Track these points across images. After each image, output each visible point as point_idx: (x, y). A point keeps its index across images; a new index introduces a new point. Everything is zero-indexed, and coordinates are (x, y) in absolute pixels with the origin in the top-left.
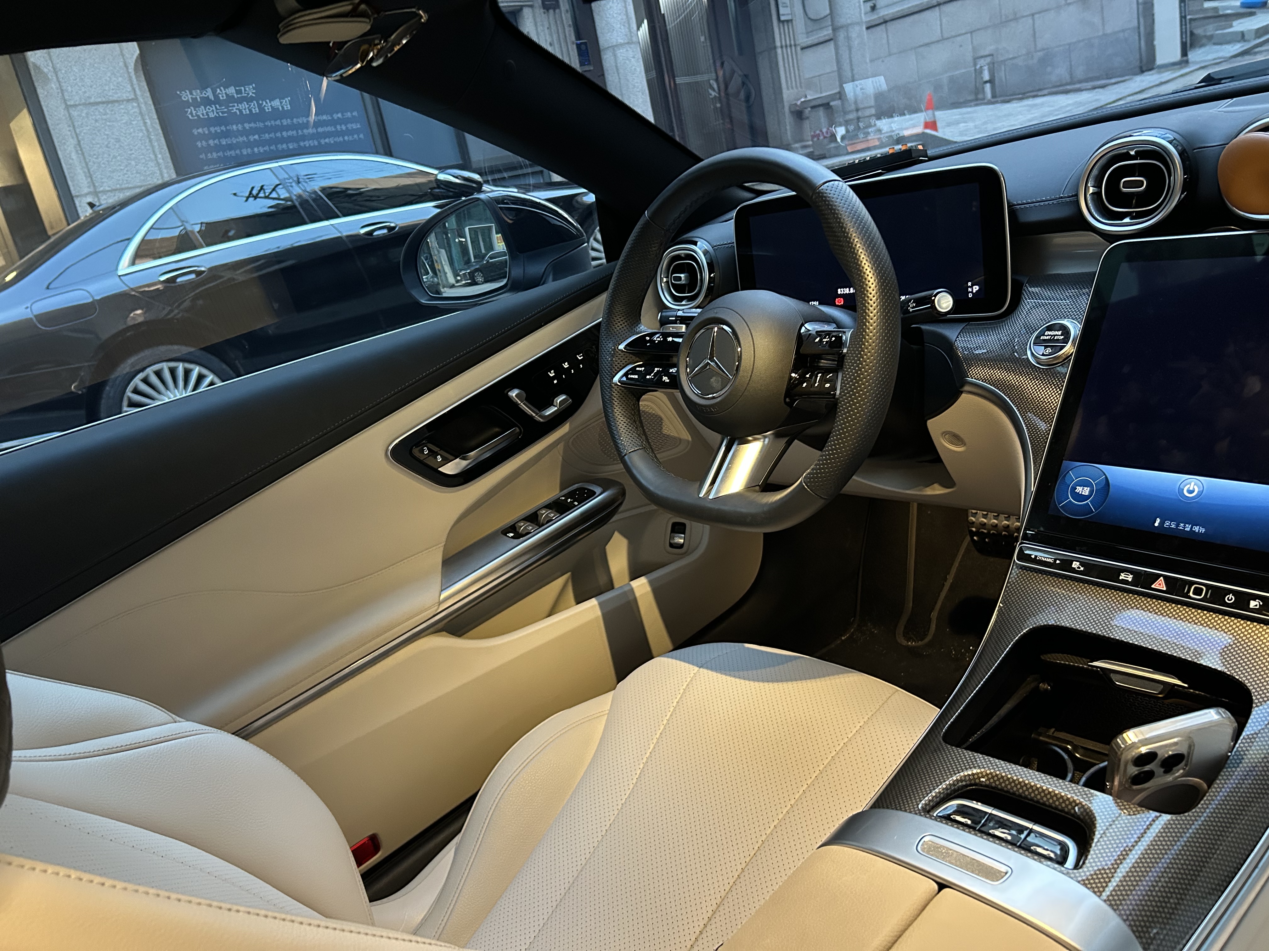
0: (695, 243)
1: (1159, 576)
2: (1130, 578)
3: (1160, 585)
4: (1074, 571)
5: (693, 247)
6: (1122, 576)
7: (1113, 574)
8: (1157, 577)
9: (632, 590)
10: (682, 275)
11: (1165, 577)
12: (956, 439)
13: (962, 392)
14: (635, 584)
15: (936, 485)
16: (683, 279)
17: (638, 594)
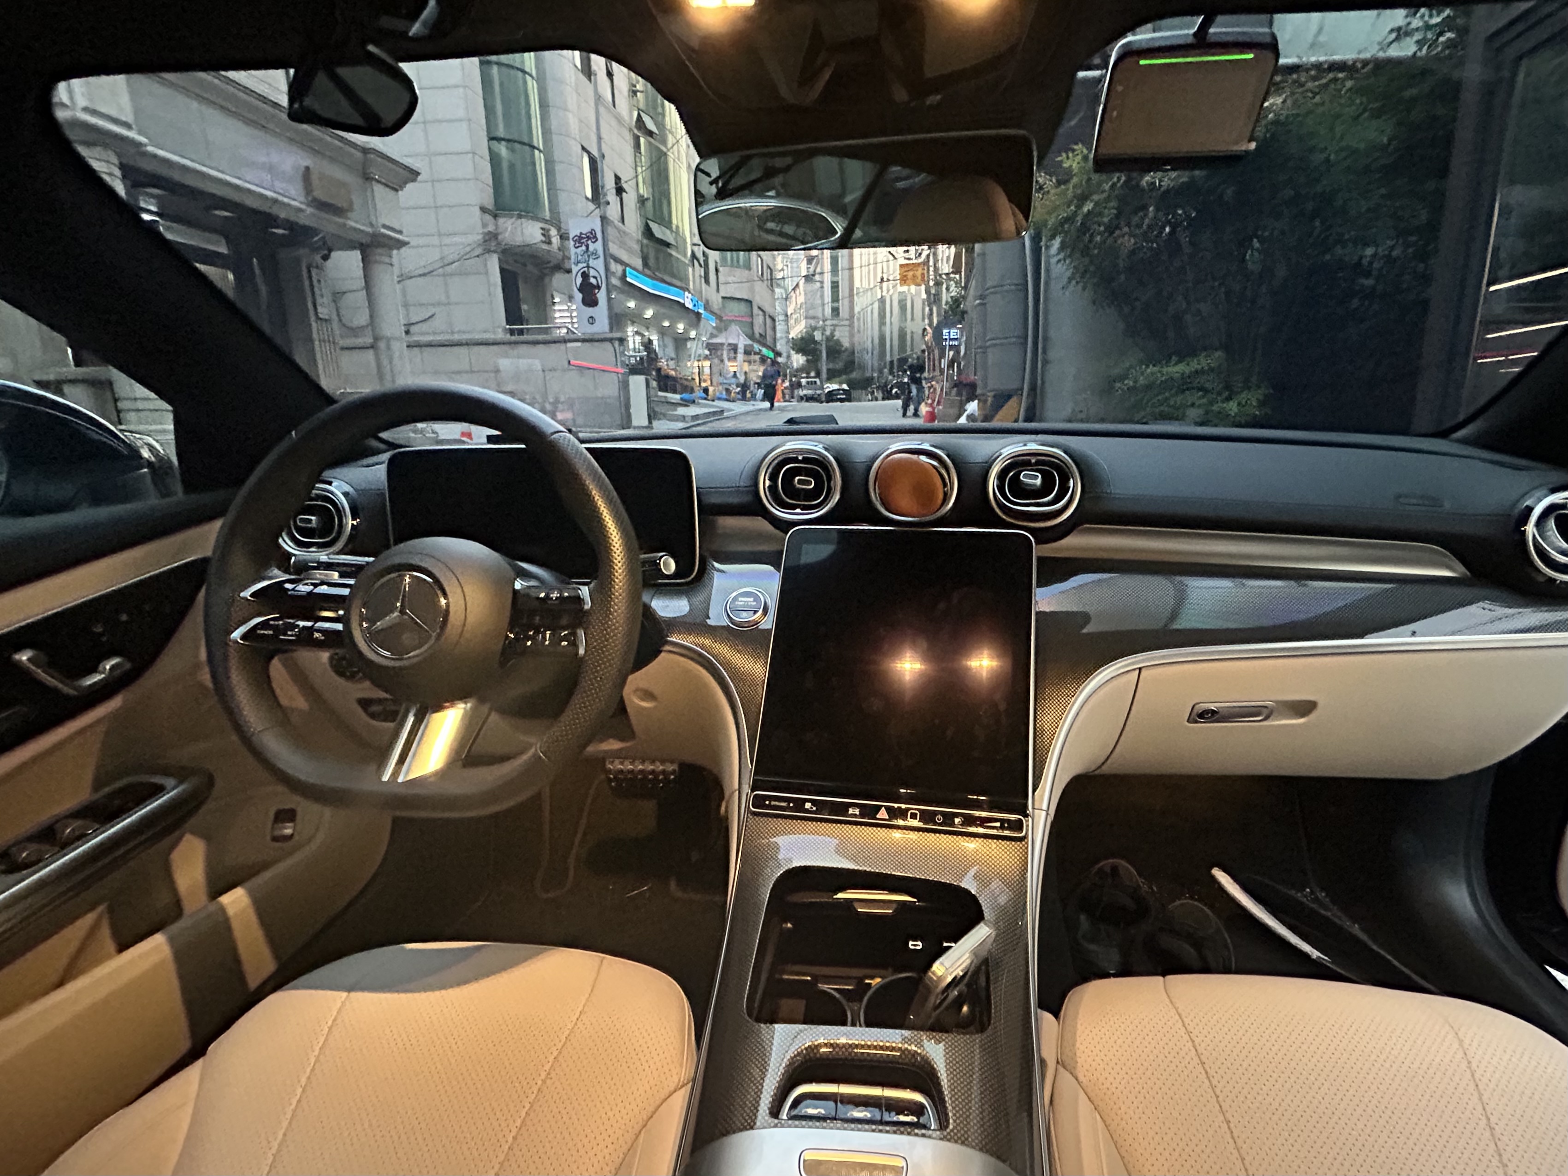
0: (330, 483)
1: (882, 806)
2: (857, 812)
3: (883, 814)
4: (807, 811)
5: (327, 487)
6: (851, 811)
7: (842, 809)
8: (878, 808)
9: (222, 910)
10: (313, 518)
11: (885, 806)
12: (648, 695)
13: (661, 652)
14: (226, 899)
15: (611, 740)
16: (314, 522)
17: (231, 912)
